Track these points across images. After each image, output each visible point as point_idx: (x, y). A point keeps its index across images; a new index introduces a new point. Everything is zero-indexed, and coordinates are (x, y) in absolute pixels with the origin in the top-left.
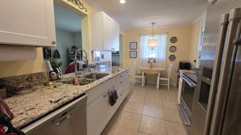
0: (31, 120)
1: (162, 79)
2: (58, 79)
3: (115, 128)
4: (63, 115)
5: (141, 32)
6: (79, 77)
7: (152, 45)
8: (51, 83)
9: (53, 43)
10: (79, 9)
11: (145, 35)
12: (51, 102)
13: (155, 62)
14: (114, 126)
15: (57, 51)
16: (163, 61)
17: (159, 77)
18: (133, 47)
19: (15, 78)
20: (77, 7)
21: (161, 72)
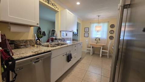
0: (21, 58)
1: (103, 51)
2: (40, 44)
3: (69, 76)
4: (37, 59)
5: (91, 21)
6: (51, 44)
7: (98, 29)
8: (36, 45)
9: (38, 24)
10: (54, 8)
11: (93, 23)
12: (32, 52)
13: (100, 40)
14: (69, 75)
15: (44, 32)
16: (105, 40)
17: (101, 49)
18: (86, 30)
19: (19, 41)
20: (53, 7)
21: (103, 46)
